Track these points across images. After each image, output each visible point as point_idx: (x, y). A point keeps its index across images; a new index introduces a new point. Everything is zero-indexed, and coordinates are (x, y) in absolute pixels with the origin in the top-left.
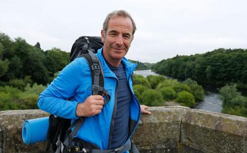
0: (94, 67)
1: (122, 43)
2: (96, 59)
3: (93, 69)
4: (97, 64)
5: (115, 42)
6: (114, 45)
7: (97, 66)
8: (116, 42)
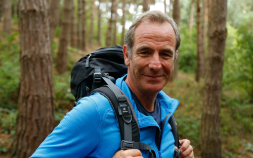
0: (122, 110)
1: (160, 66)
2: (121, 96)
3: (121, 114)
4: (126, 105)
5: (147, 65)
6: (147, 71)
7: (126, 108)
8: (150, 66)
